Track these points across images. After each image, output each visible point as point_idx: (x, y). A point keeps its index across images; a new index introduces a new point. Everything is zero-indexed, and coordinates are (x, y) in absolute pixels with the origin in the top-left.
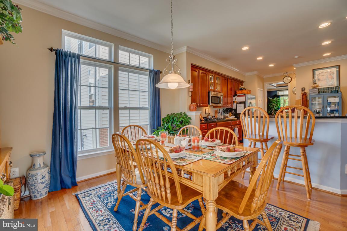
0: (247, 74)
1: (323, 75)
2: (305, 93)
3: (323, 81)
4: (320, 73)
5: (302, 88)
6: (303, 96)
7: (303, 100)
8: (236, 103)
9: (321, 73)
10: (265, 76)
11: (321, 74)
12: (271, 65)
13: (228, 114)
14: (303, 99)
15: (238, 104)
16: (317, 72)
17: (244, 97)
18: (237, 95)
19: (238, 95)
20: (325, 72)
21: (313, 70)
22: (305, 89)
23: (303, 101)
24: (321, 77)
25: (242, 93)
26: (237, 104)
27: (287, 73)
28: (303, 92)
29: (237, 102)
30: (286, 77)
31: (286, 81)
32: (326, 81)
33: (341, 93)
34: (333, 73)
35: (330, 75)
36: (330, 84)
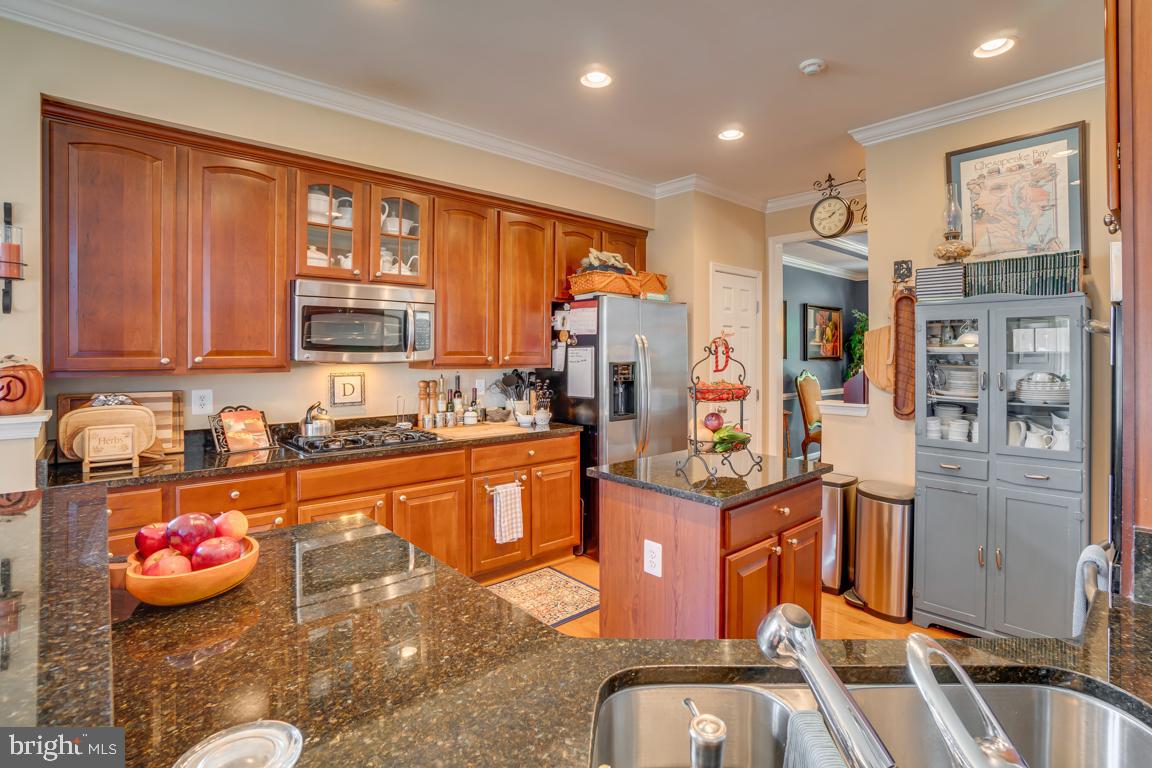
0: (661, 191)
1: (999, 188)
2: (910, 289)
3: (999, 221)
4: (985, 172)
5: (898, 264)
6: (897, 308)
7: (897, 333)
8: (564, 344)
9: (990, 173)
10: (769, 205)
11: (990, 182)
12: (731, 134)
13: (519, 397)
14: (897, 324)
15: (571, 345)
16: (968, 170)
17: (591, 312)
18: (570, 299)
19: (577, 298)
20: (1010, 170)
21: (949, 156)
22: (909, 270)
24: (986, 199)
25: (589, 286)
26: (567, 346)
27: (830, 179)
28: (901, 287)
29: (570, 337)
30: (826, 204)
31: (824, 223)
32: (1013, 221)
33: (1081, 296)
34: (1052, 173)
35: (1036, 183)
36: (1034, 240)
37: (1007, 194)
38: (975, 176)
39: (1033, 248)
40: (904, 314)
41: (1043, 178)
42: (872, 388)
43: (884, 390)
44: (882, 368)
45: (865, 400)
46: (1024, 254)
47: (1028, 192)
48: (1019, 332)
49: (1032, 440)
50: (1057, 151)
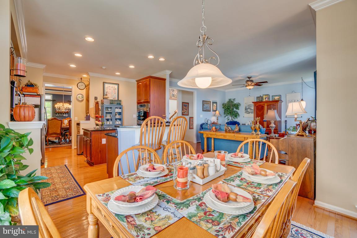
1: (110, 89)
2: (98, 102)
5: (95, 97)
6: (96, 105)
7: (96, 108)
11: (109, 88)
12: (73, 66)
14: (96, 107)
16: (106, 85)
19: (25, 93)
20: (111, 87)
21: (104, 82)
22: (97, 98)
23: (96, 110)
24: (108, 90)
27: (81, 79)
28: (96, 101)
30: (81, 83)
31: (80, 87)
33: (122, 106)
34: (116, 89)
35: (114, 90)
36: (114, 97)
37: (111, 90)
38: (107, 86)
39: (113, 98)
40: (97, 106)
42: (91, 118)
43: (93, 118)
44: (93, 114)
45: (89, 120)
46: (112, 99)
47: (113, 91)
48: (116, 109)
49: (117, 123)
50: (116, 86)
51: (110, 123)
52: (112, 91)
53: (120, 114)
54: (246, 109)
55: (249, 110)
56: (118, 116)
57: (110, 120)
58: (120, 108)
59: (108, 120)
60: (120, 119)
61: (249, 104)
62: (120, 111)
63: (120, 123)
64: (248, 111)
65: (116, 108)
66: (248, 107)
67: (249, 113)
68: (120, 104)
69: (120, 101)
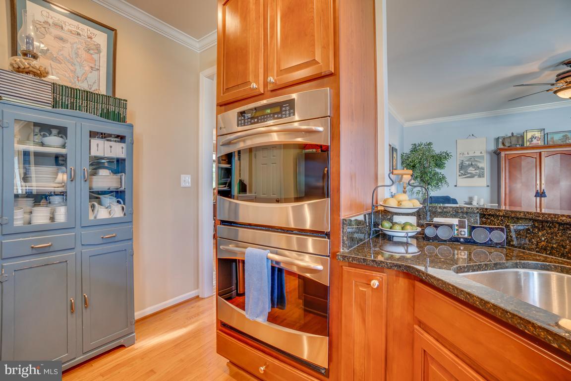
1: (61, 39)
4: (50, 21)
9: (55, 24)
11: (54, 31)
20: (70, 32)
32: (72, 68)
33: (131, 126)
35: (88, 50)
36: (85, 86)
37: (68, 45)
41: (93, 50)
47: (83, 53)
48: (95, 142)
49: (102, 213)
50: (101, 38)
51: (52, 219)
52: (77, 54)
53: (118, 165)
54: (462, 167)
55: (471, 170)
56: (105, 180)
57: (56, 199)
58: (121, 138)
59: (39, 198)
60: (119, 195)
61: (471, 154)
62: (117, 150)
63: (117, 212)
64: (469, 171)
65: (93, 134)
66: (467, 163)
67: (472, 176)
68: (119, 118)
69: (122, 104)
